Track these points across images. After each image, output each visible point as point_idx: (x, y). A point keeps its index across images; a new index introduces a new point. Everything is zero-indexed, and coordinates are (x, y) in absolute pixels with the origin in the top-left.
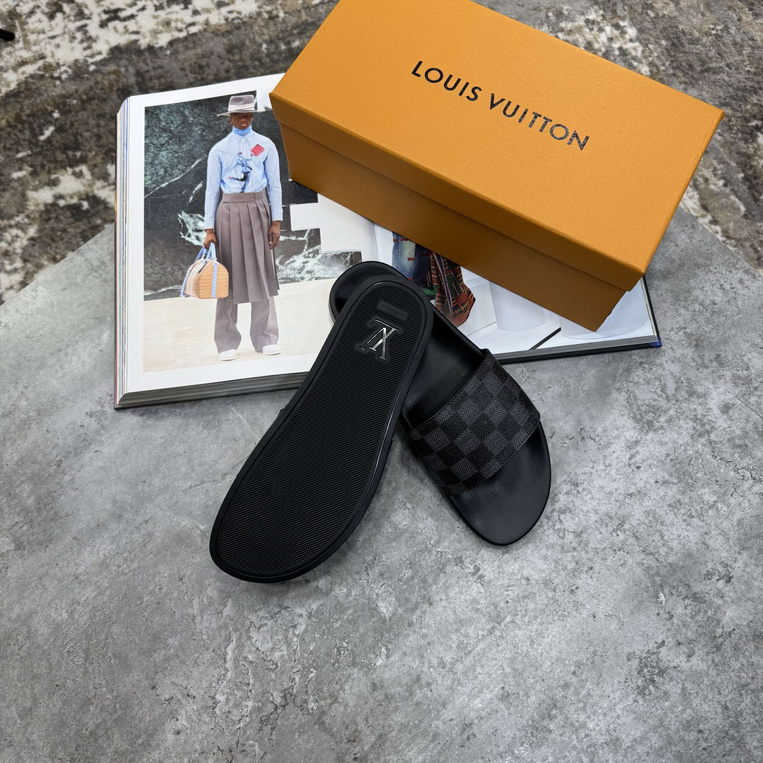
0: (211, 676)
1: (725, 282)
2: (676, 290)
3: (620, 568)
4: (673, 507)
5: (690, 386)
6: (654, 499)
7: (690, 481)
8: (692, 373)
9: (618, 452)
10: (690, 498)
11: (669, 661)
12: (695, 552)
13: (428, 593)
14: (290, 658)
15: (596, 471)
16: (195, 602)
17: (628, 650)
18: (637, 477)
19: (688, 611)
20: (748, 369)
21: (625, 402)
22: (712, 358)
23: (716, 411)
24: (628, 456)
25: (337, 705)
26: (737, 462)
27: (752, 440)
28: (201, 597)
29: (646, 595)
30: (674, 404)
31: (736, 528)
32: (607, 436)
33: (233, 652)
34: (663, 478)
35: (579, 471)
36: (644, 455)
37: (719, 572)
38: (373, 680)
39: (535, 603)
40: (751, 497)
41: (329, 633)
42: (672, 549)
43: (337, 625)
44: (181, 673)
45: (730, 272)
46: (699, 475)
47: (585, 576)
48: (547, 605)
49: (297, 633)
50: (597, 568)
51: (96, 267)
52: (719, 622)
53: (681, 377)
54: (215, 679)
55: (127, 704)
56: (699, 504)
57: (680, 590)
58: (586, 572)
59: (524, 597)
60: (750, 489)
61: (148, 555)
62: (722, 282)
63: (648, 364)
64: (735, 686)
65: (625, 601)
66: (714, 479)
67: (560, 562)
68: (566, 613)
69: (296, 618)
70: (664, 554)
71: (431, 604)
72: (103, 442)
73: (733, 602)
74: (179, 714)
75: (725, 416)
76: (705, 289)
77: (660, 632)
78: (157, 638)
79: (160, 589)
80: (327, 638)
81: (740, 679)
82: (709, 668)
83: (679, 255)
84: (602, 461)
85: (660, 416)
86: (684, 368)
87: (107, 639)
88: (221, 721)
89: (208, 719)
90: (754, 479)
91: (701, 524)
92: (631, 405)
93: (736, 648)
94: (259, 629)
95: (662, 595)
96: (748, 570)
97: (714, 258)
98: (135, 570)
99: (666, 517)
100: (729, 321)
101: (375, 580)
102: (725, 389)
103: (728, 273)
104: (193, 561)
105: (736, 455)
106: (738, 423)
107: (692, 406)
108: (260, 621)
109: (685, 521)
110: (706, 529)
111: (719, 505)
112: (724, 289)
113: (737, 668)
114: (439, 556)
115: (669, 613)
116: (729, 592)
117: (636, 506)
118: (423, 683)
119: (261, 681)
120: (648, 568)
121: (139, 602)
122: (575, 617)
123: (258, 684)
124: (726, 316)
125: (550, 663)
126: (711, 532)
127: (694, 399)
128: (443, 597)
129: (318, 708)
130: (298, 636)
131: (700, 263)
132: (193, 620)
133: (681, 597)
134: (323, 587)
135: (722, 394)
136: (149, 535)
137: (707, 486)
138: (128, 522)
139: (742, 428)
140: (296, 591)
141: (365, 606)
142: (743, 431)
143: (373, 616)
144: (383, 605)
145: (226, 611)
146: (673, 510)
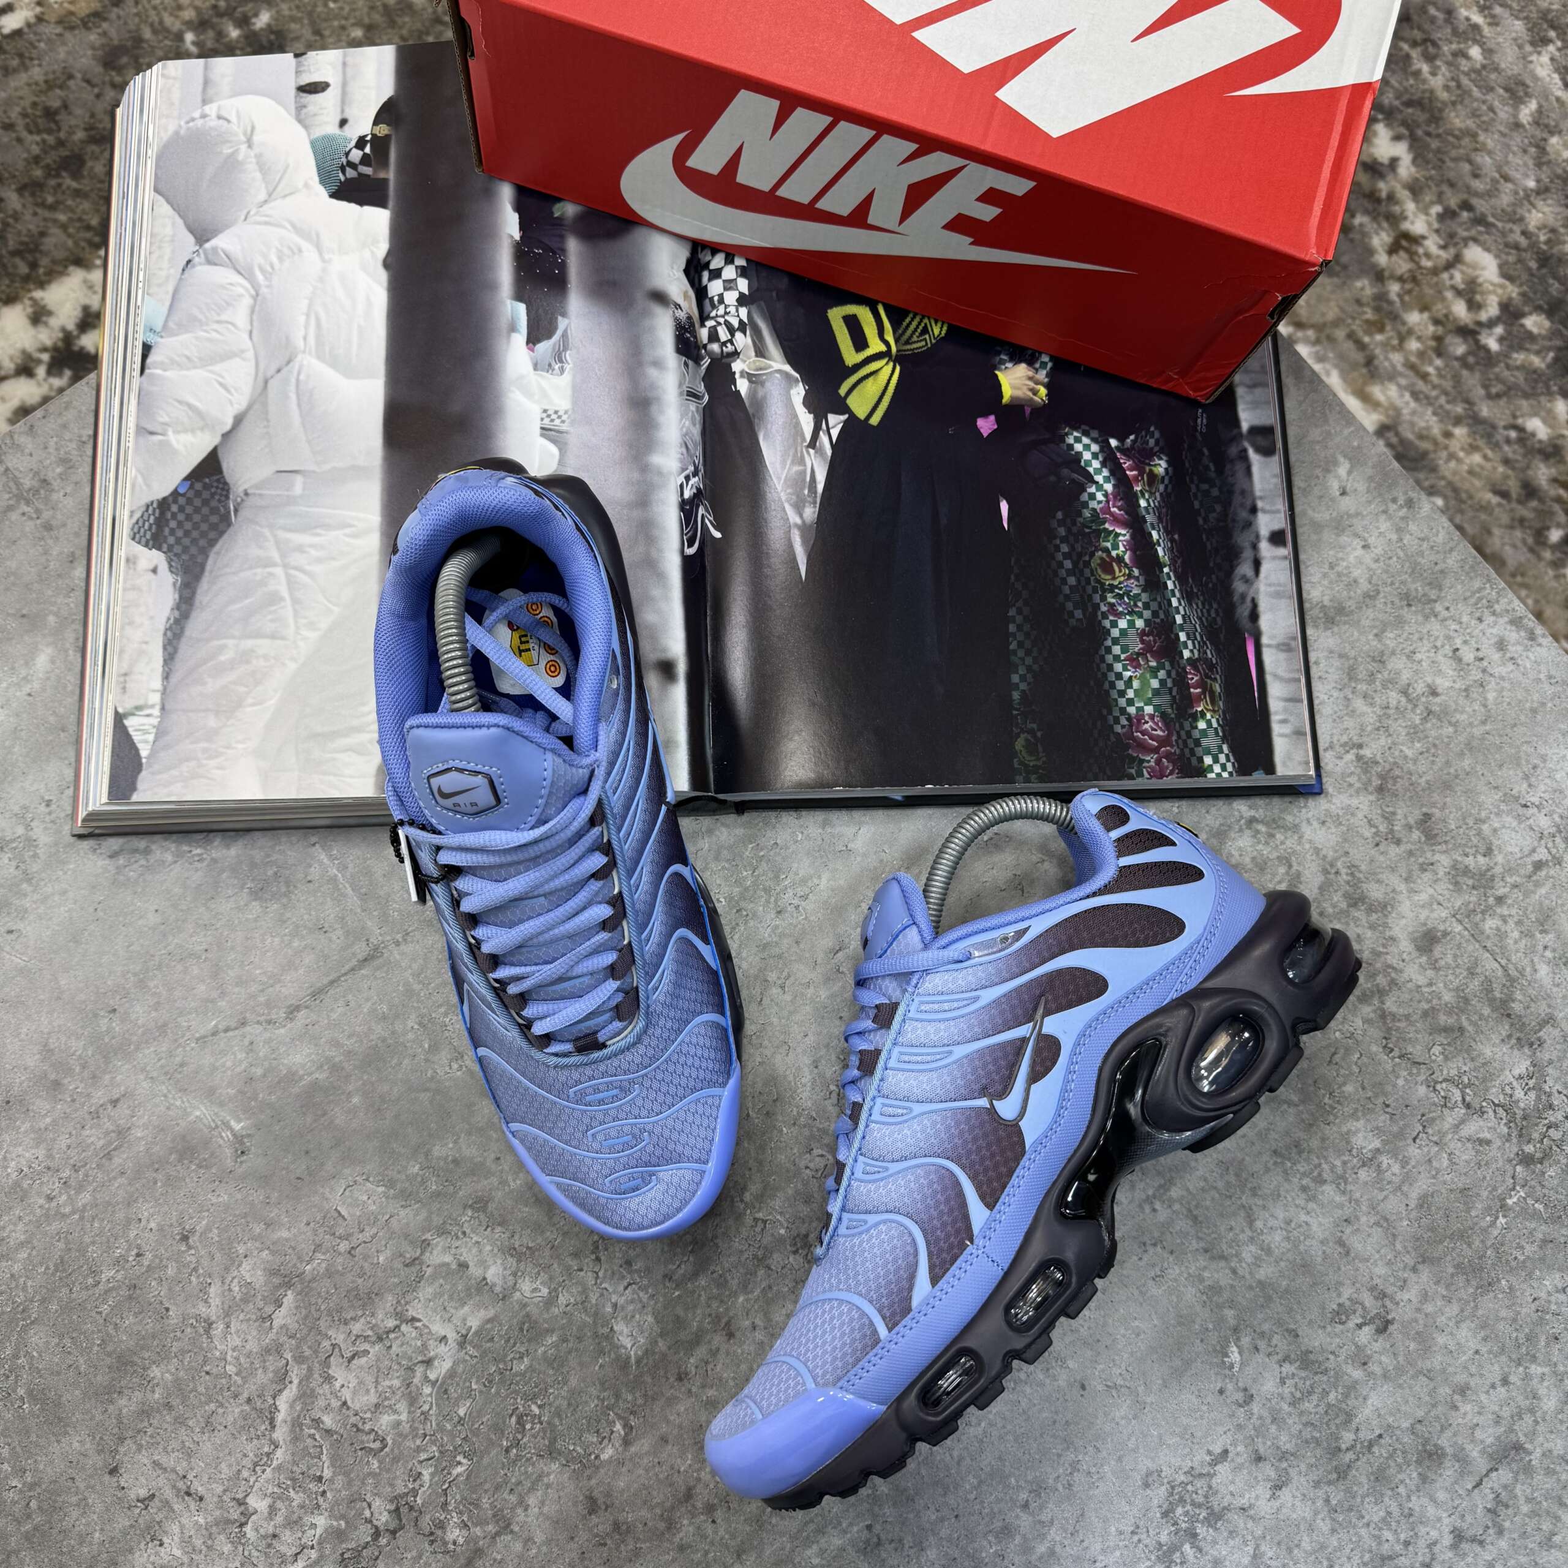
0: (239, 1456)
1: (1465, 642)
2: (1352, 654)
3: (1151, 1283)
4: (1281, 1155)
5: (1355, 882)
6: (1244, 1136)
7: (1326, 1100)
8: (1360, 854)
10: (1323, 1140)
11: (1232, 1494)
12: (1319, 1259)
13: (727, 1309)
14: (413, 1429)
16: (212, 1290)
17: (1146, 1464)
19: (1287, 1390)
22: (1411, 821)
23: (1406, 945)
25: (509, 1537)
26: (1435, 1066)
28: (227, 1282)
29: (1199, 1347)
31: (1414, 1214)
33: (292, 1406)
37: (1364, 1308)
38: (591, 1490)
40: (1454, 1145)
41: (502, 1381)
42: (1268, 1251)
43: (520, 1366)
44: (174, 1444)
45: (1480, 620)
46: (1349, 1088)
49: (432, 1376)
51: (29, 490)
52: (1349, 1417)
53: (1337, 859)
54: (249, 1464)
55: (55, 1501)
56: (1339, 1153)
57: (1274, 1342)
60: (1457, 1127)
61: (115, 1178)
62: (1458, 642)
63: (1267, 824)
64: (1367, 1557)
65: (1154, 1356)
66: (1380, 1100)
69: (432, 1343)
70: (1249, 1260)
71: (731, 1335)
72: (26, 911)
73: (1385, 1376)
74: (166, 1532)
75: (1424, 959)
76: (1418, 656)
77: (1220, 1430)
78: (126, 1364)
79: (138, 1255)
80: (498, 1393)
81: (1380, 1544)
82: (1316, 1513)
83: (1369, 569)
86: (1345, 840)
87: (16, 1356)
88: (256, 1554)
89: (227, 1548)
90: (1468, 1106)
91: (1337, 1199)
93: (1379, 1477)
94: (349, 1362)
95: (1235, 1349)
96: (1429, 1308)
97: (1447, 582)
98: (84, 1208)
99: (1266, 1178)
100: (1461, 738)
101: (613, 1273)
102: (1432, 896)
103: (1473, 622)
104: (214, 1200)
105: (1437, 1050)
107: (1354, 930)
108: (354, 1343)
109: (1304, 1189)
110: (1347, 1212)
111: (1385, 1160)
112: (1460, 660)
113: (1376, 1519)
114: (758, 1229)
115: (1245, 1390)
116: (1381, 1354)
118: (699, 1505)
119: (347, 1474)
120: (1215, 1289)
121: (90, 1281)
122: (1042, 1385)
123: (340, 1481)
124: (1455, 725)
125: (975, 1482)
126: (1357, 1218)
127: (1359, 913)
128: (759, 1321)
129: (467, 1542)
130: (434, 1383)
131: (1414, 594)
132: (207, 1331)
133: (1276, 1358)
134: (496, 1280)
135: (1423, 907)
136: (120, 1133)
137: (1364, 1115)
138: (73, 1101)
139: (1457, 989)
140: (437, 1284)
141: (586, 1330)
142: (1459, 997)
143: (602, 1352)
144: (626, 1331)
145: (281, 1317)
146: (1283, 1163)
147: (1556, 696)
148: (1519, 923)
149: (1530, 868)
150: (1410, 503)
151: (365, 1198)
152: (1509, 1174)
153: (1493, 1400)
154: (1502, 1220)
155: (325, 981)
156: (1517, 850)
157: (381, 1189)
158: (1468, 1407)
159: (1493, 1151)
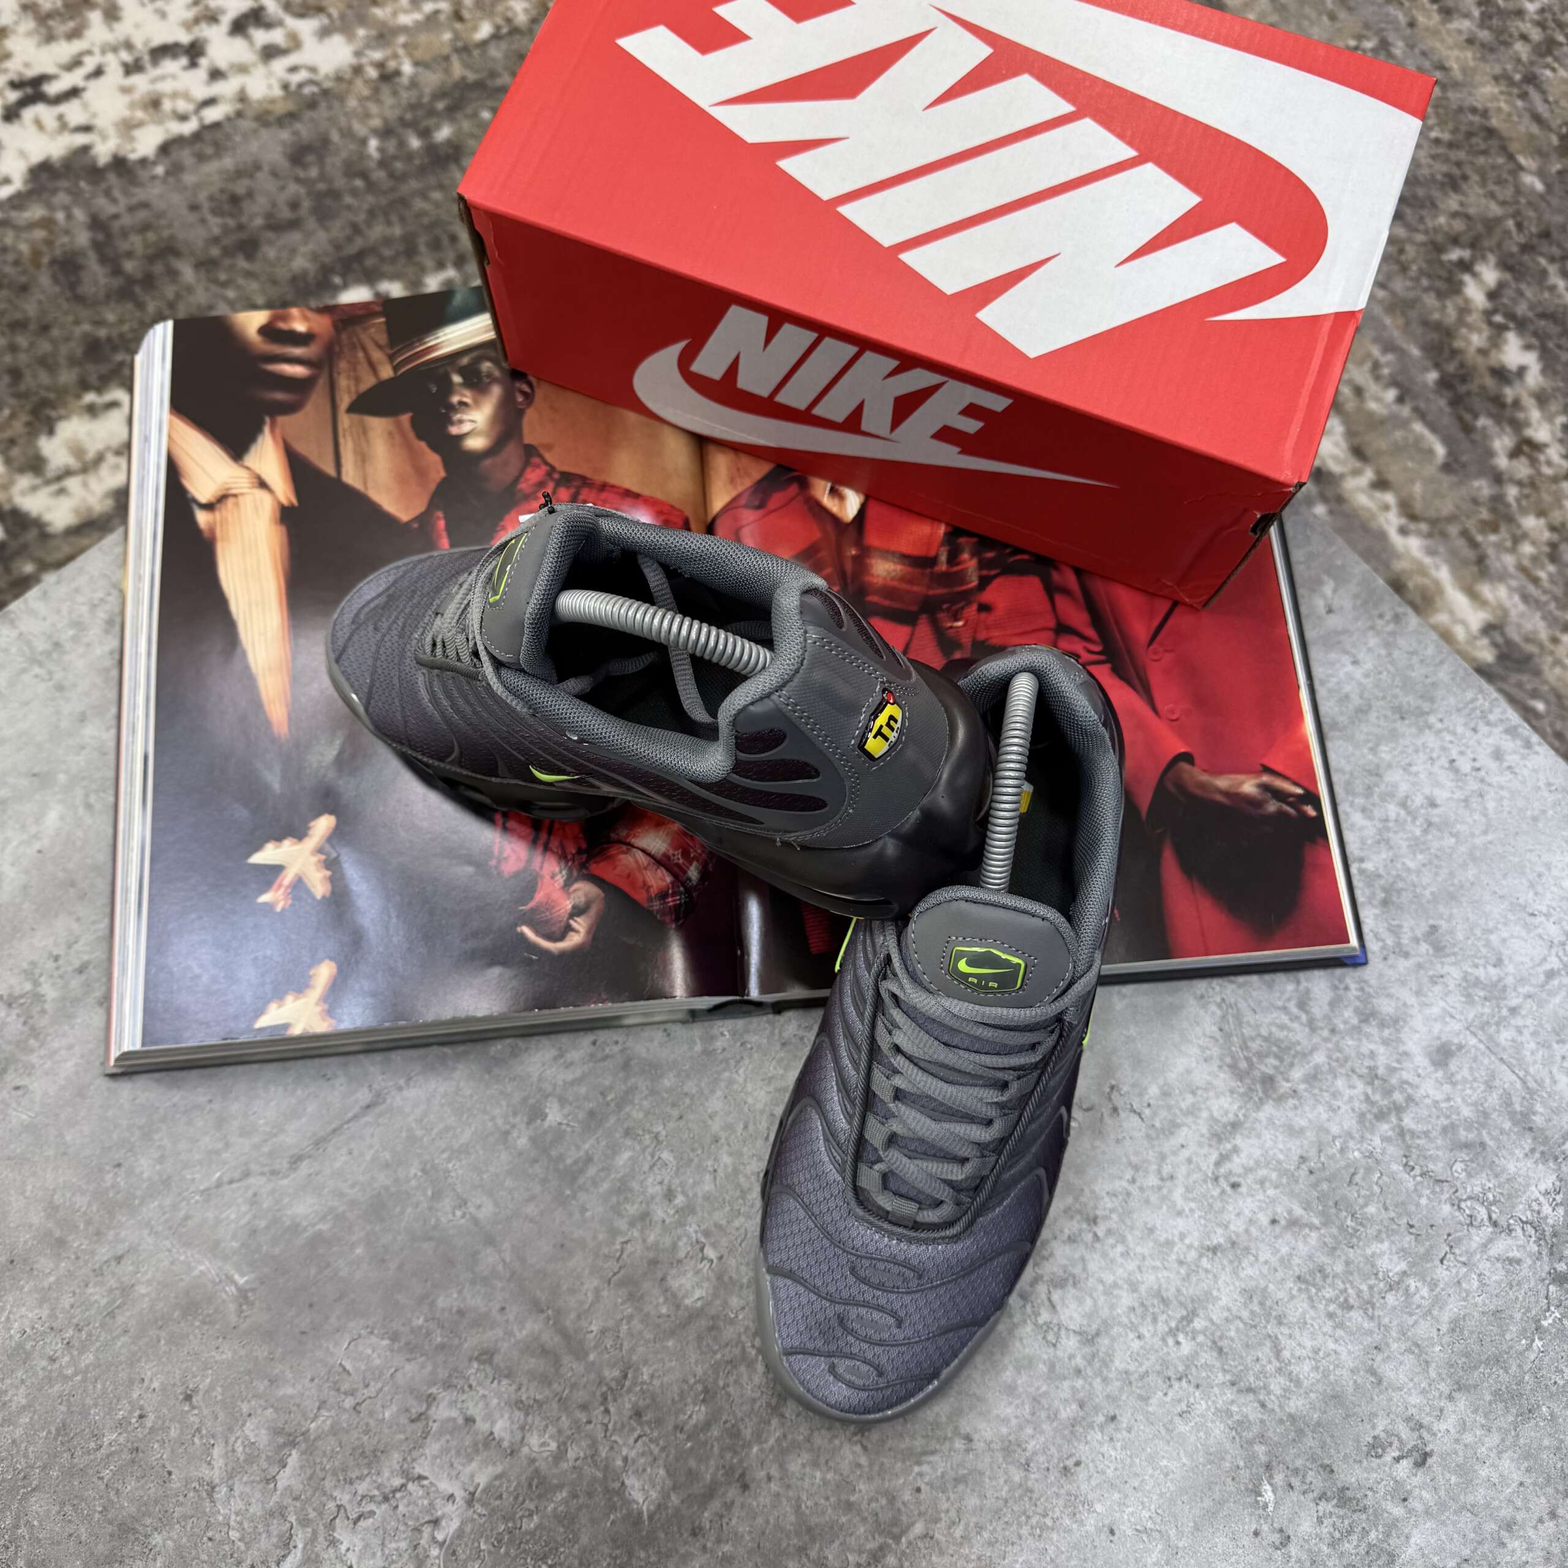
1: (1462, 753)
2: (1348, 768)
3: (1177, 1419)
4: (1306, 1282)
5: (1365, 997)
6: (1266, 1262)
7: (1349, 1222)
9: (1192, 1148)
10: (1347, 1263)
12: (1350, 1390)
13: (741, 1461)
15: (1141, 1189)
16: (216, 1452)
18: (1231, 1208)
19: (1325, 1530)
20: (1498, 963)
21: (1215, 1028)
22: (1418, 933)
23: (1421, 1061)
24: (1214, 1156)
26: (1458, 1184)
27: (1496, 1133)
28: (231, 1442)
29: (1231, 1486)
30: (1326, 1040)
31: (1446, 1339)
32: (1169, 1108)
34: (1290, 1212)
35: (1102, 1186)
36: (1250, 1156)
37: (1400, 1440)
39: (980, 1496)
40: (1484, 1266)
41: (511, 1541)
42: (1298, 1383)
43: (530, 1525)
45: (1475, 730)
46: (1371, 1209)
47: (1099, 1436)
48: (1006, 1501)
49: (440, 1537)
50: (1124, 1420)
51: (41, 653)
52: (1392, 1557)
56: (1365, 1277)
57: (1309, 1479)
58: (1102, 1427)
59: (958, 1480)
60: (1485, 1246)
61: (118, 1337)
62: (1454, 754)
65: (1185, 1498)
66: (1405, 1221)
67: (1044, 1401)
68: (1049, 1522)
69: (439, 1502)
70: (1279, 1392)
71: (745, 1487)
72: (33, 1067)
73: (1427, 1512)
75: (1440, 1074)
76: (1414, 769)
78: (127, 1531)
79: (141, 1417)
80: (507, 1554)
83: (1360, 684)
84: (1155, 1167)
85: (1292, 1065)
87: (16, 1526)
90: (1495, 1224)
92: (1228, 1036)
94: (356, 1522)
95: (1268, 1487)
96: (1468, 1438)
97: (1440, 693)
98: (86, 1371)
99: (1291, 1306)
100: (1463, 849)
101: (623, 1426)
102: (1444, 1010)
103: (1469, 733)
104: (218, 1358)
105: (1458, 1167)
106: (1469, 1092)
107: (1366, 1047)
108: (359, 1504)
109: (1331, 1316)
110: (1377, 1337)
111: (1412, 1283)
112: (1457, 771)
116: (1421, 1489)
117: (1224, 1277)
120: (1242, 1424)
121: (92, 1445)
124: (1455, 835)
126: (1387, 1345)
127: (1372, 1029)
128: (774, 1471)
130: (441, 1545)
131: (1406, 707)
132: (210, 1495)
133: (1311, 1495)
134: (503, 1434)
135: (1435, 1020)
136: (124, 1290)
137: (1388, 1236)
138: (77, 1258)
139: (1475, 1104)
140: (443, 1440)
141: (597, 1485)
142: (1478, 1111)
143: (613, 1508)
144: (637, 1485)
145: (286, 1478)
146: (1307, 1290)
147: (1556, 804)
148: (1535, 1034)
149: (1542, 977)
150: (1397, 618)
151: (369, 1351)
152: (1543, 1293)
153: (1542, 1536)
154: (1538, 1343)
155: (329, 1129)
156: (1526, 959)
157: (386, 1342)
158: (1517, 1544)
159: (1525, 1270)
